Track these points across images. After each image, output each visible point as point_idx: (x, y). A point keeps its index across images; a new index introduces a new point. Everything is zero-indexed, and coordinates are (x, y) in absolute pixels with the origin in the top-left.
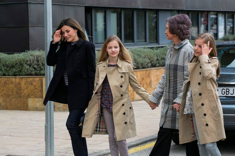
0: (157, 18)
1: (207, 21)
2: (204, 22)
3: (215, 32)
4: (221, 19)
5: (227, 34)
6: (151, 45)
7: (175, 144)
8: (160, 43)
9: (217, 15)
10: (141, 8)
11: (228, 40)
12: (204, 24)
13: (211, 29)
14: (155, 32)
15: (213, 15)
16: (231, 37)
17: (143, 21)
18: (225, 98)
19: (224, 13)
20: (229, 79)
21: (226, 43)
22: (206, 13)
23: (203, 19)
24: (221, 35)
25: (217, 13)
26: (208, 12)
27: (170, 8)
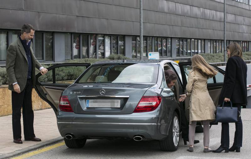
0: (53, 39)
1: (96, 42)
2: (93, 43)
3: (103, 51)
4: (107, 41)
5: (113, 53)
6: (48, 62)
7: (68, 148)
8: (55, 61)
9: (104, 37)
10: (39, 30)
11: (113, 59)
12: (93, 45)
13: (99, 49)
14: (51, 51)
15: (100, 37)
16: (116, 56)
17: (41, 41)
18: (110, 109)
19: (110, 36)
20: (114, 93)
21: (112, 62)
22: (95, 35)
23: (92, 41)
24: (107, 54)
25: (104, 36)
26: (97, 35)
27: (64, 30)
